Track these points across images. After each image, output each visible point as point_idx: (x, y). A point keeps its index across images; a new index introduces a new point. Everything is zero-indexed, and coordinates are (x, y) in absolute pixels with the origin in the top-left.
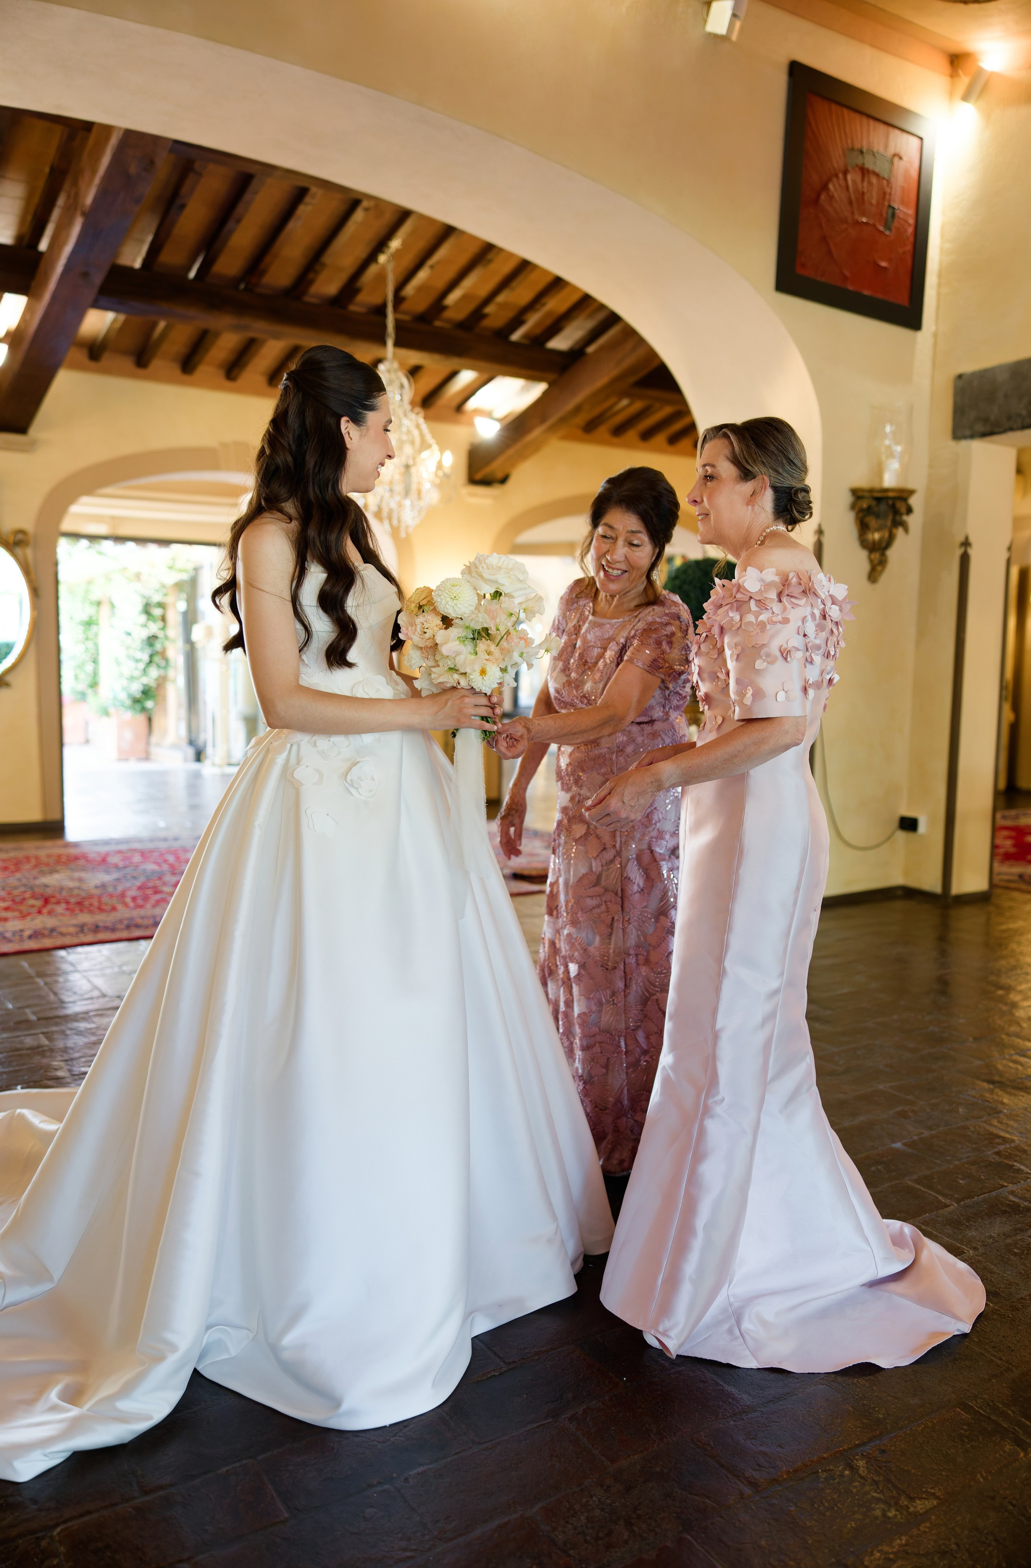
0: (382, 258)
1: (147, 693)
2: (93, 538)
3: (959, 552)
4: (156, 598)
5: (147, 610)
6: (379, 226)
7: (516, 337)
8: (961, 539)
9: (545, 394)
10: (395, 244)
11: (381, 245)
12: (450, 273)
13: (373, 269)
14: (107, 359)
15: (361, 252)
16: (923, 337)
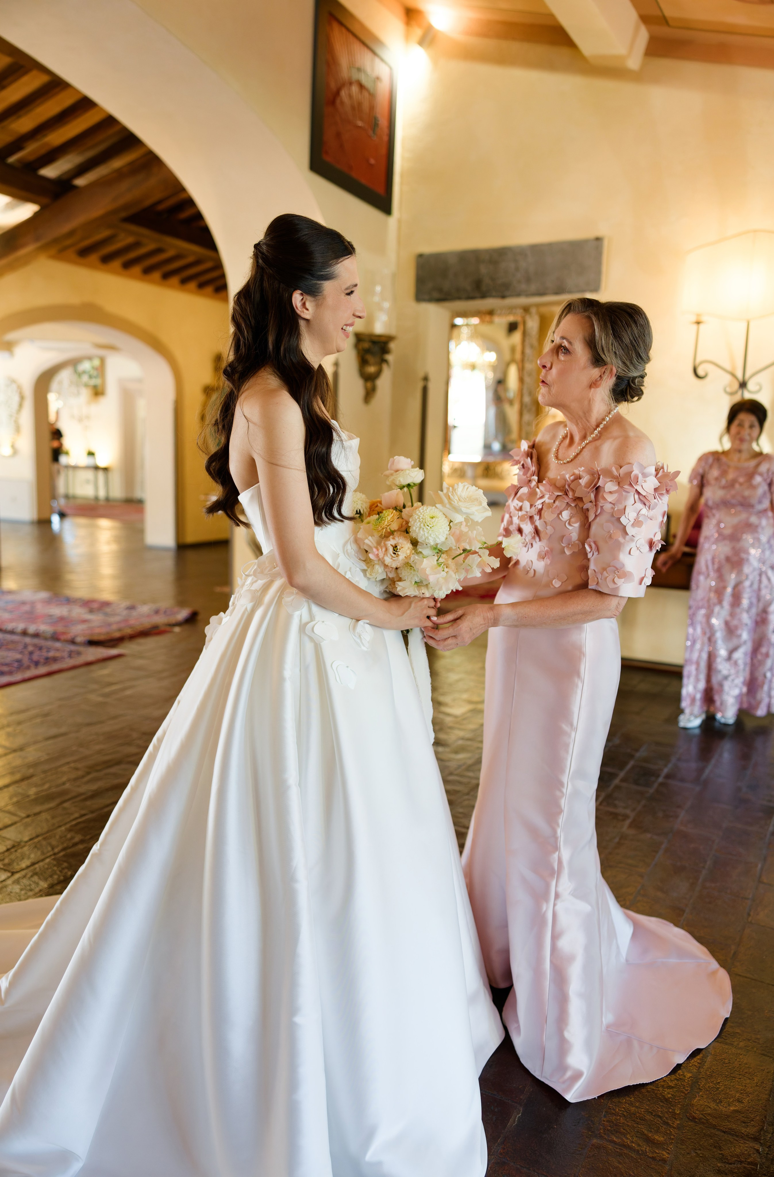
3: (420, 385)
7: (11, 160)
8: (421, 374)
9: (36, 215)
16: (392, 221)
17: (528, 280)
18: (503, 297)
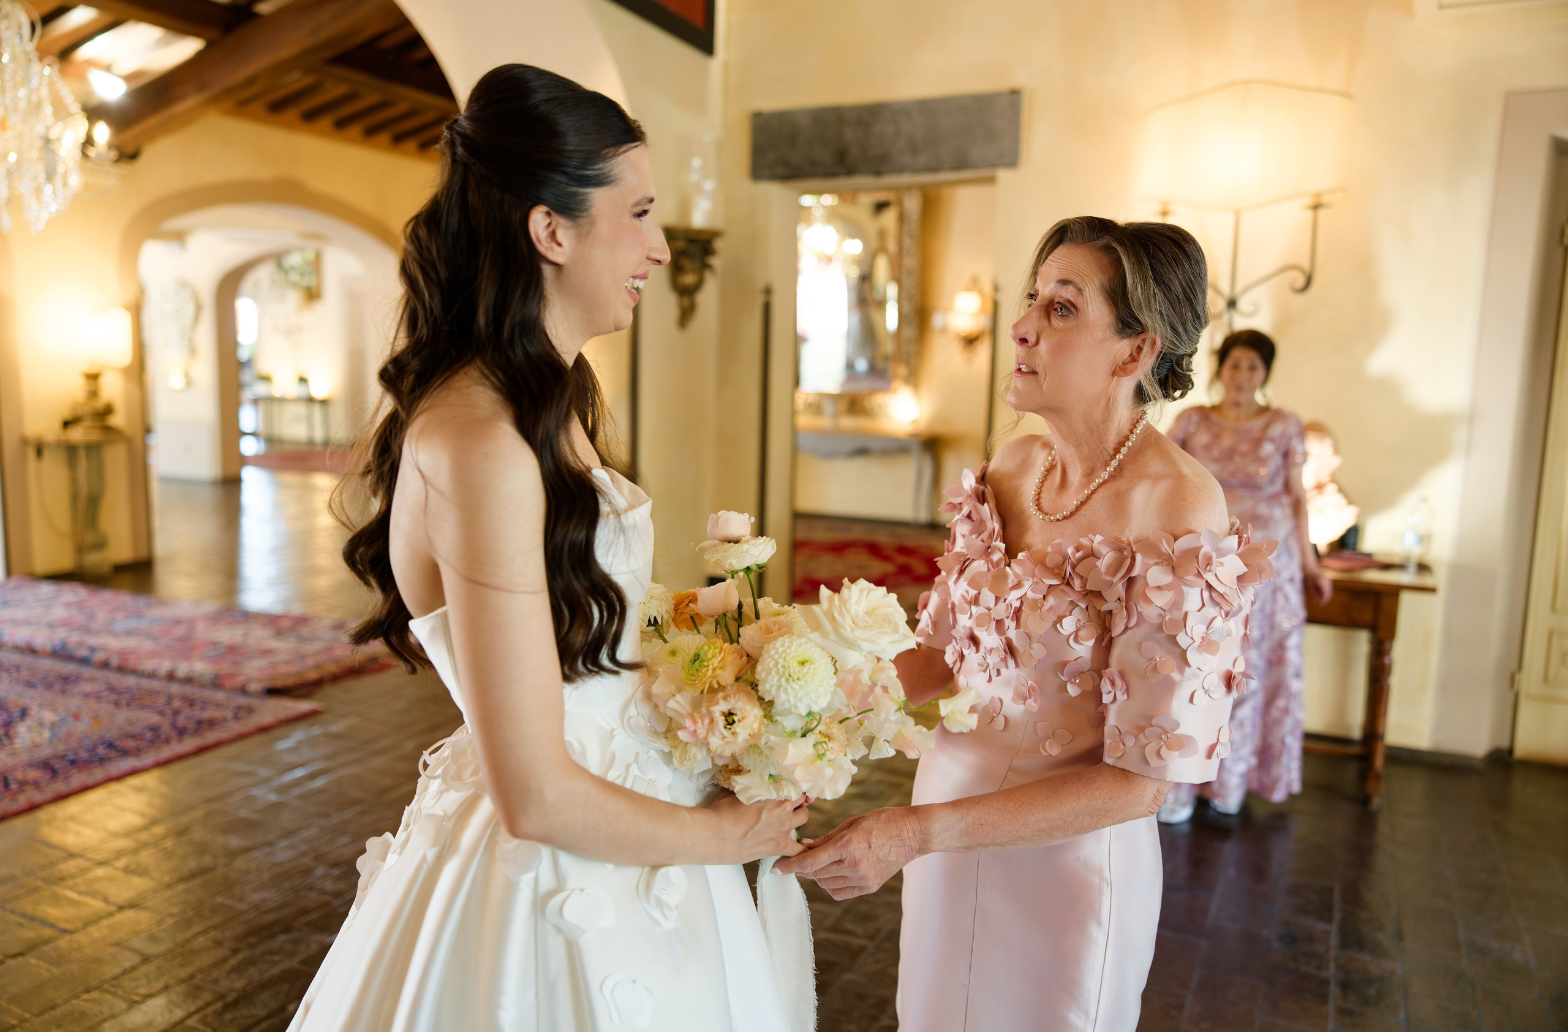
3: (760, 300)
9: (199, 57)
16: (716, 65)
17: (914, 149)
18: (878, 173)
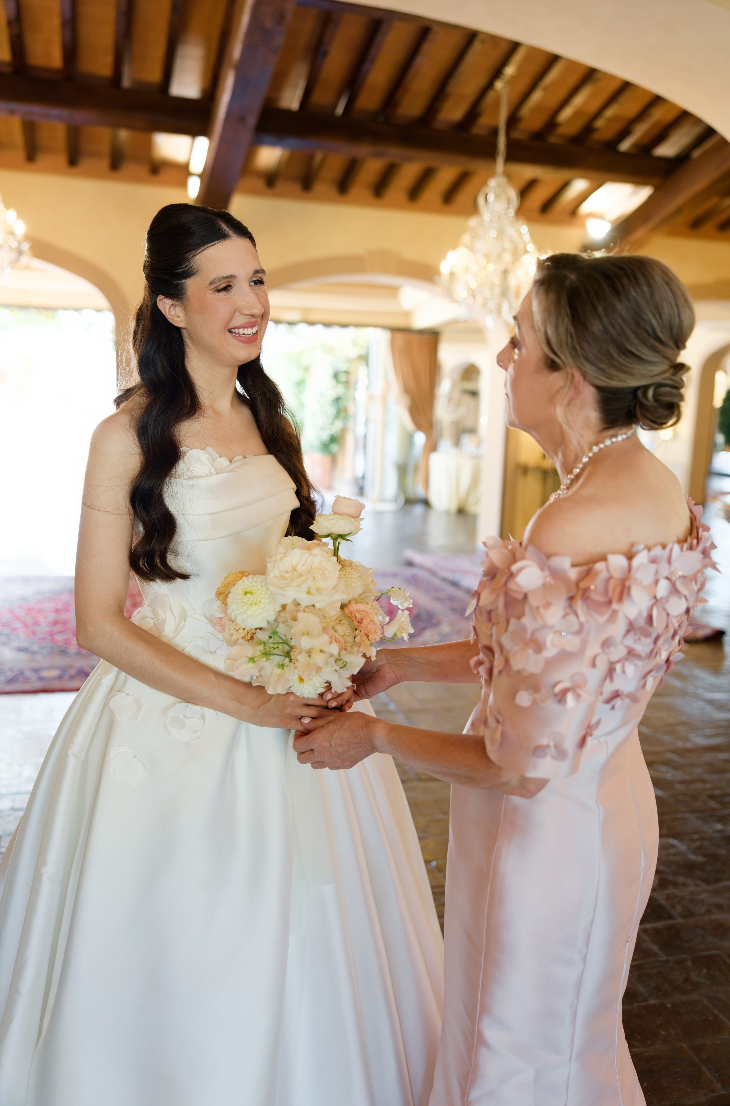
0: (499, 85)
1: (333, 439)
2: (291, 324)
4: (343, 366)
5: (336, 376)
6: (496, 55)
7: (625, 146)
9: (650, 198)
10: (510, 71)
11: (497, 73)
12: (562, 93)
13: (491, 96)
14: (280, 185)
15: (481, 80)
